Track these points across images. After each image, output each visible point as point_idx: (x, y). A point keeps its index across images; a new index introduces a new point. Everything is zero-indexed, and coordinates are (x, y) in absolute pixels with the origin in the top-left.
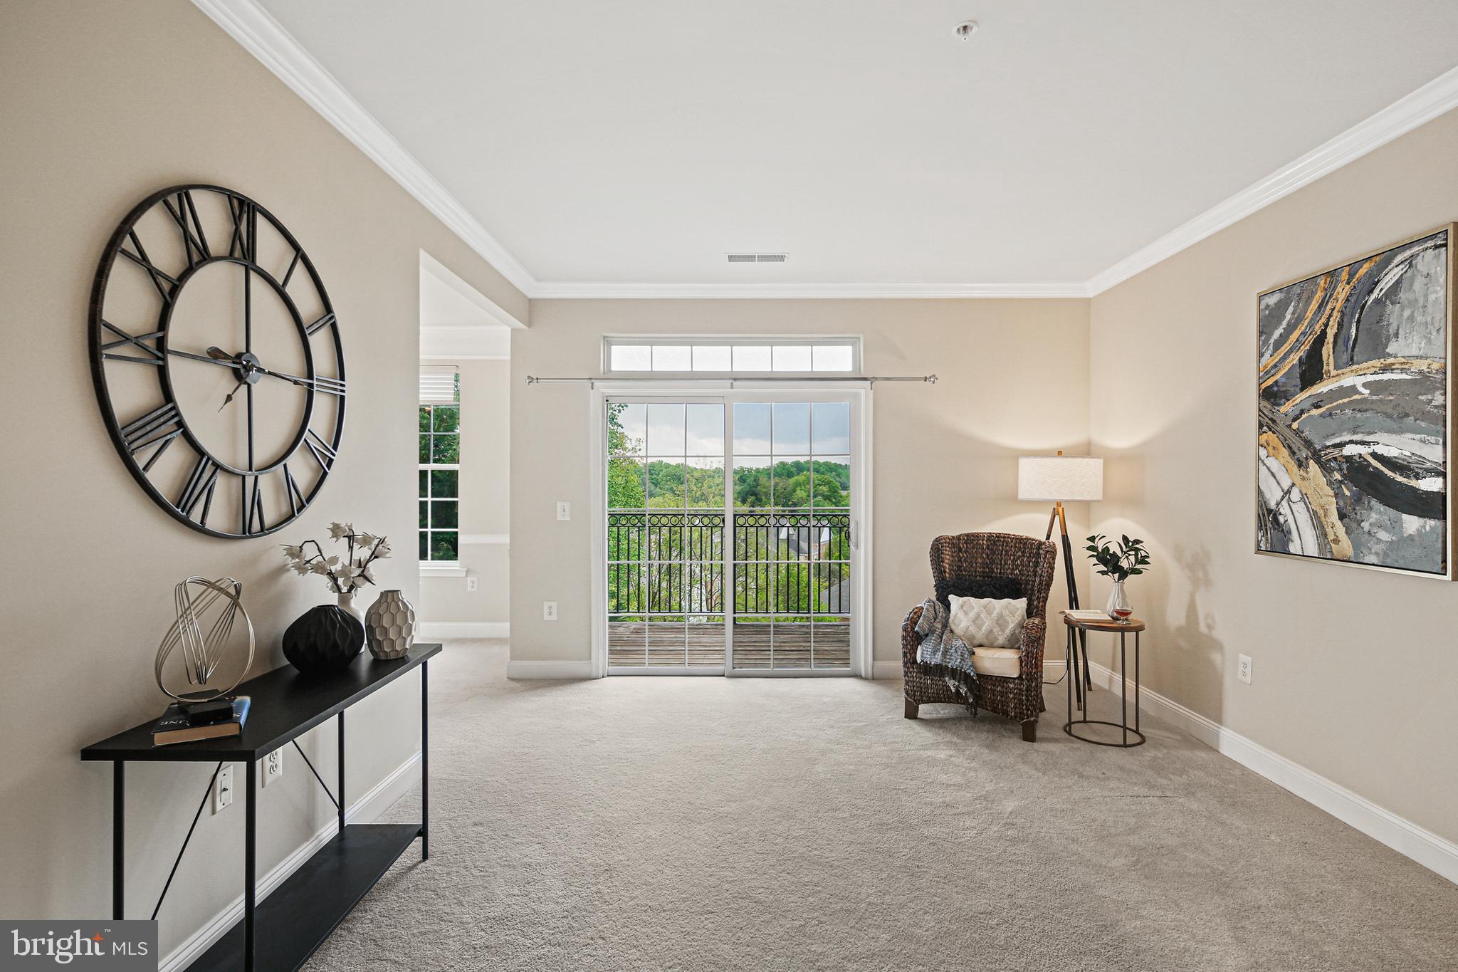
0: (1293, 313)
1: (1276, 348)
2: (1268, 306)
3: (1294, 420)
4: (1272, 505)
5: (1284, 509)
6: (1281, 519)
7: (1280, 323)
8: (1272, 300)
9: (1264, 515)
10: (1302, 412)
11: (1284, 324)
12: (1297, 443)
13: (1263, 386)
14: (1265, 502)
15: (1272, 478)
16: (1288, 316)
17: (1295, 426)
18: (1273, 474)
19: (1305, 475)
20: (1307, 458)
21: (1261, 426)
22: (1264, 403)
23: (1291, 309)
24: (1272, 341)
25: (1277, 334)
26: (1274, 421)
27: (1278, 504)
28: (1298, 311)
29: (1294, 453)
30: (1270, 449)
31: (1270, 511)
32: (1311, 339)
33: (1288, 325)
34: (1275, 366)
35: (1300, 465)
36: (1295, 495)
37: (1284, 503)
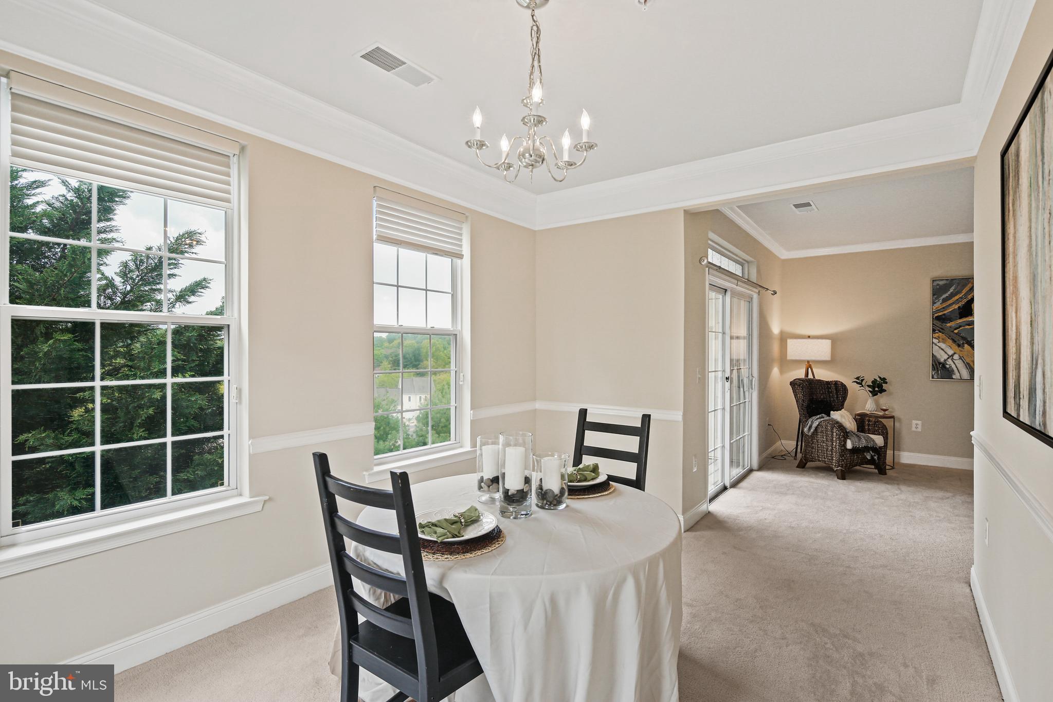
0: (955, 289)
1: (944, 300)
2: (938, 285)
3: (956, 329)
4: (942, 360)
5: (950, 362)
6: (948, 366)
7: (946, 292)
8: (941, 283)
9: (936, 365)
10: (960, 327)
11: (949, 293)
12: (956, 338)
13: (936, 315)
14: (937, 360)
15: (942, 351)
16: (951, 290)
17: (956, 331)
18: (942, 349)
19: (962, 349)
20: (963, 344)
21: (934, 330)
22: (935, 322)
23: (953, 288)
24: (942, 298)
25: (944, 296)
26: (942, 329)
27: (945, 360)
28: (958, 289)
29: (955, 342)
30: (940, 339)
31: (940, 363)
32: (965, 300)
33: (952, 293)
34: (944, 308)
35: (959, 346)
36: (956, 357)
37: (949, 360)
